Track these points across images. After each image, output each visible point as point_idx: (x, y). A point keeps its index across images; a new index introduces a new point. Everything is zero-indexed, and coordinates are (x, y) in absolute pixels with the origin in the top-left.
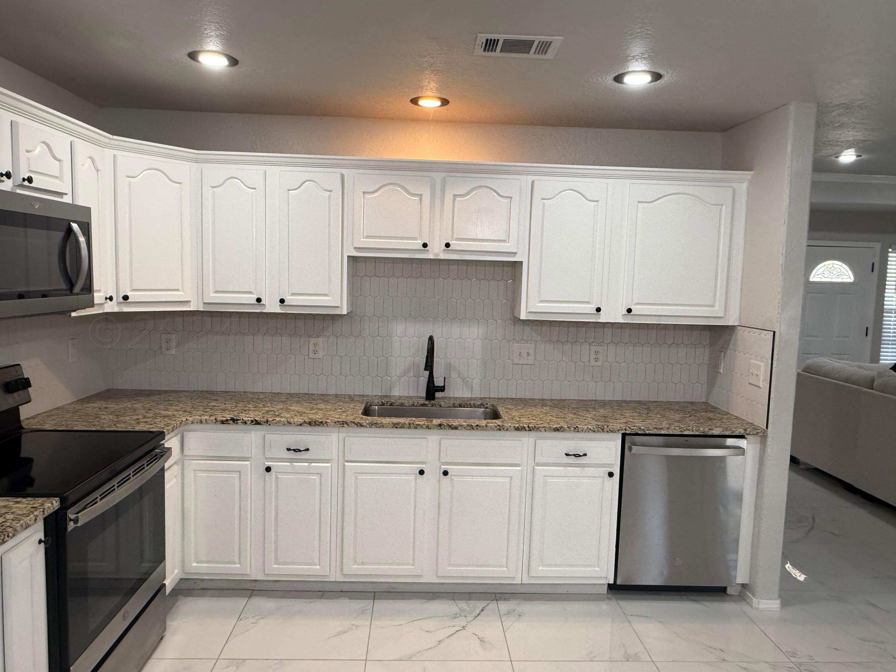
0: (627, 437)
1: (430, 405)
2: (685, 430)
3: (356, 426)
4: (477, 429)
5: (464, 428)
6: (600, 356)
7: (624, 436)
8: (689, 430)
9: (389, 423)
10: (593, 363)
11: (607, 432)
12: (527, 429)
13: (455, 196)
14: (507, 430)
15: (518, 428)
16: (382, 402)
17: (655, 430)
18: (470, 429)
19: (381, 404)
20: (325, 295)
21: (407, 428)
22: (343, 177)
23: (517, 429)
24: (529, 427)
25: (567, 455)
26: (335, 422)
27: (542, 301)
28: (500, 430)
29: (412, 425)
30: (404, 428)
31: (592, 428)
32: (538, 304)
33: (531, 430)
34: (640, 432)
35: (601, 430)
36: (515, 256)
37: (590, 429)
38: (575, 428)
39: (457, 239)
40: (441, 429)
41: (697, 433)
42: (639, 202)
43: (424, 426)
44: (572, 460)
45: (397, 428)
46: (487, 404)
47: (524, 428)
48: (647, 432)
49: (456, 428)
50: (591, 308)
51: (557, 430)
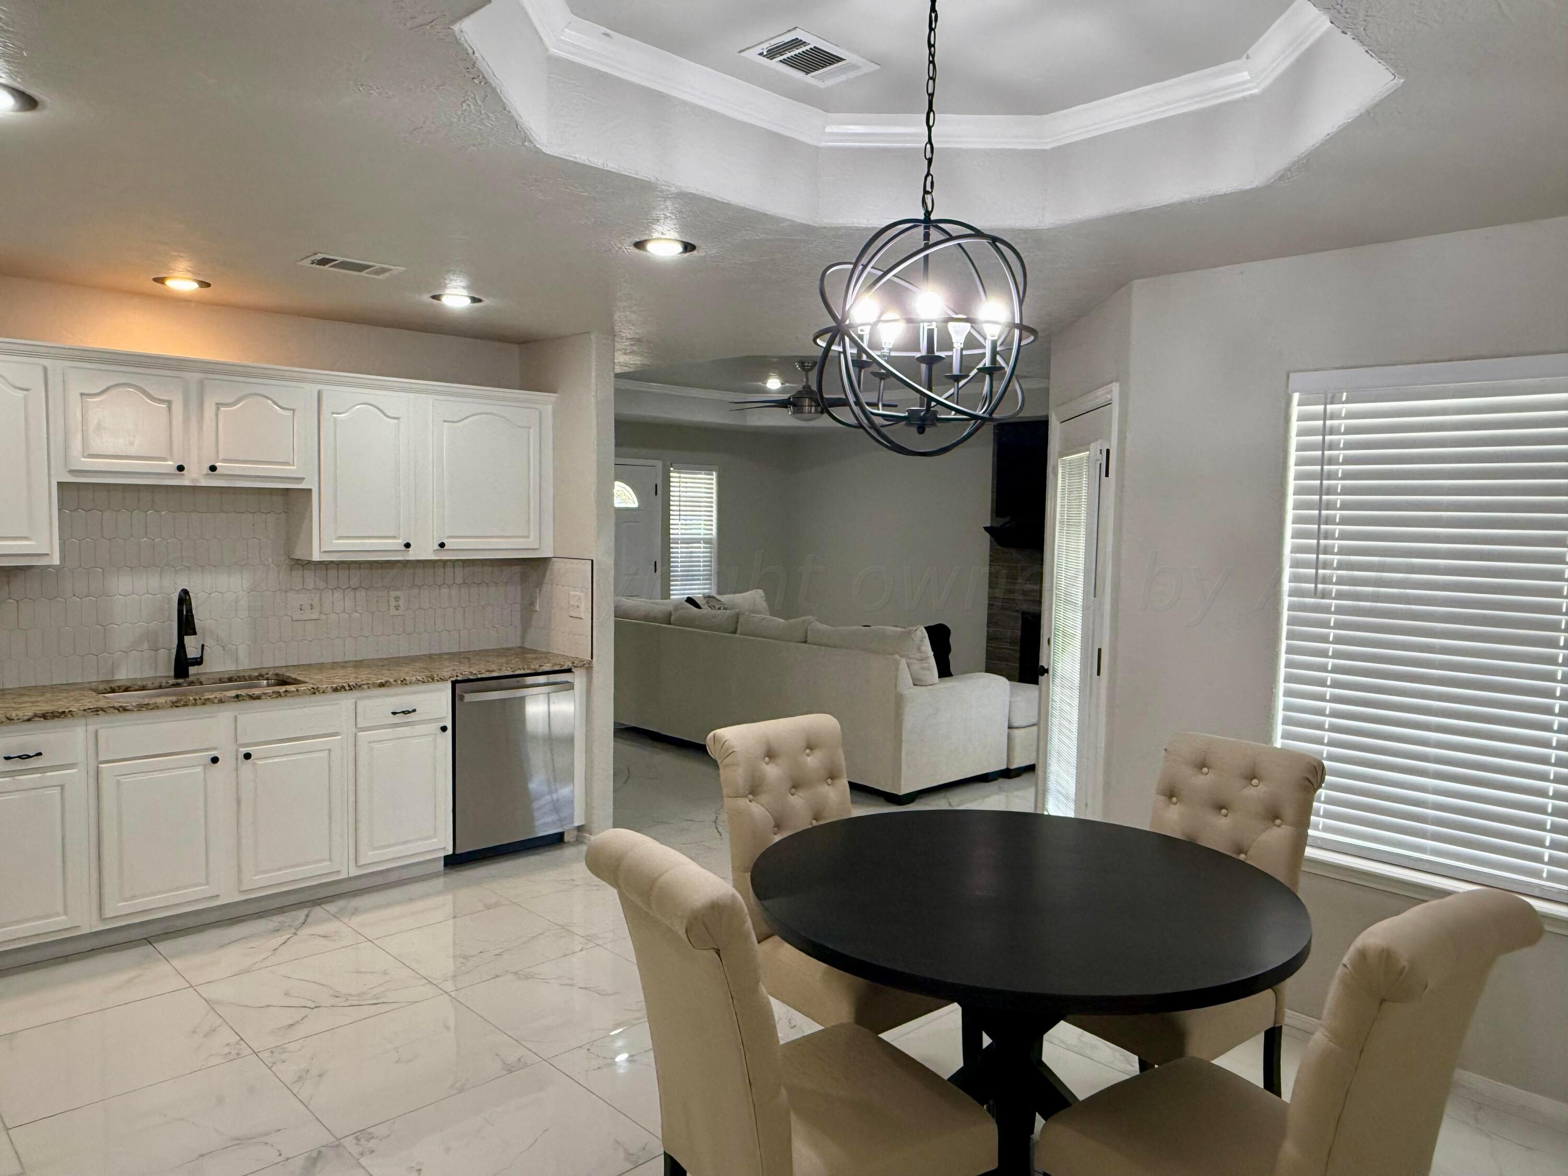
0: (457, 685)
2: (516, 670)
3: (117, 711)
4: (286, 695)
5: (270, 696)
6: (401, 603)
7: (454, 683)
8: (520, 669)
9: (166, 702)
10: (393, 611)
11: (438, 681)
12: (347, 688)
13: (218, 405)
14: (323, 692)
15: (336, 688)
16: (111, 688)
17: (488, 673)
18: (277, 697)
19: (110, 690)
20: (26, 538)
21: (192, 705)
22: (45, 370)
23: (336, 690)
24: (349, 686)
25: (394, 713)
26: (85, 710)
27: (340, 538)
28: (314, 693)
29: (199, 702)
30: (187, 705)
31: (421, 679)
32: (334, 541)
33: (352, 689)
34: (472, 677)
35: (431, 680)
36: (302, 483)
37: (419, 681)
38: (402, 681)
39: (224, 461)
40: (239, 701)
41: (529, 671)
42: (445, 421)
43: (216, 701)
44: (399, 719)
45: (177, 706)
46: (267, 674)
47: (343, 687)
48: (480, 676)
49: (258, 698)
50: (399, 543)
51: (382, 685)
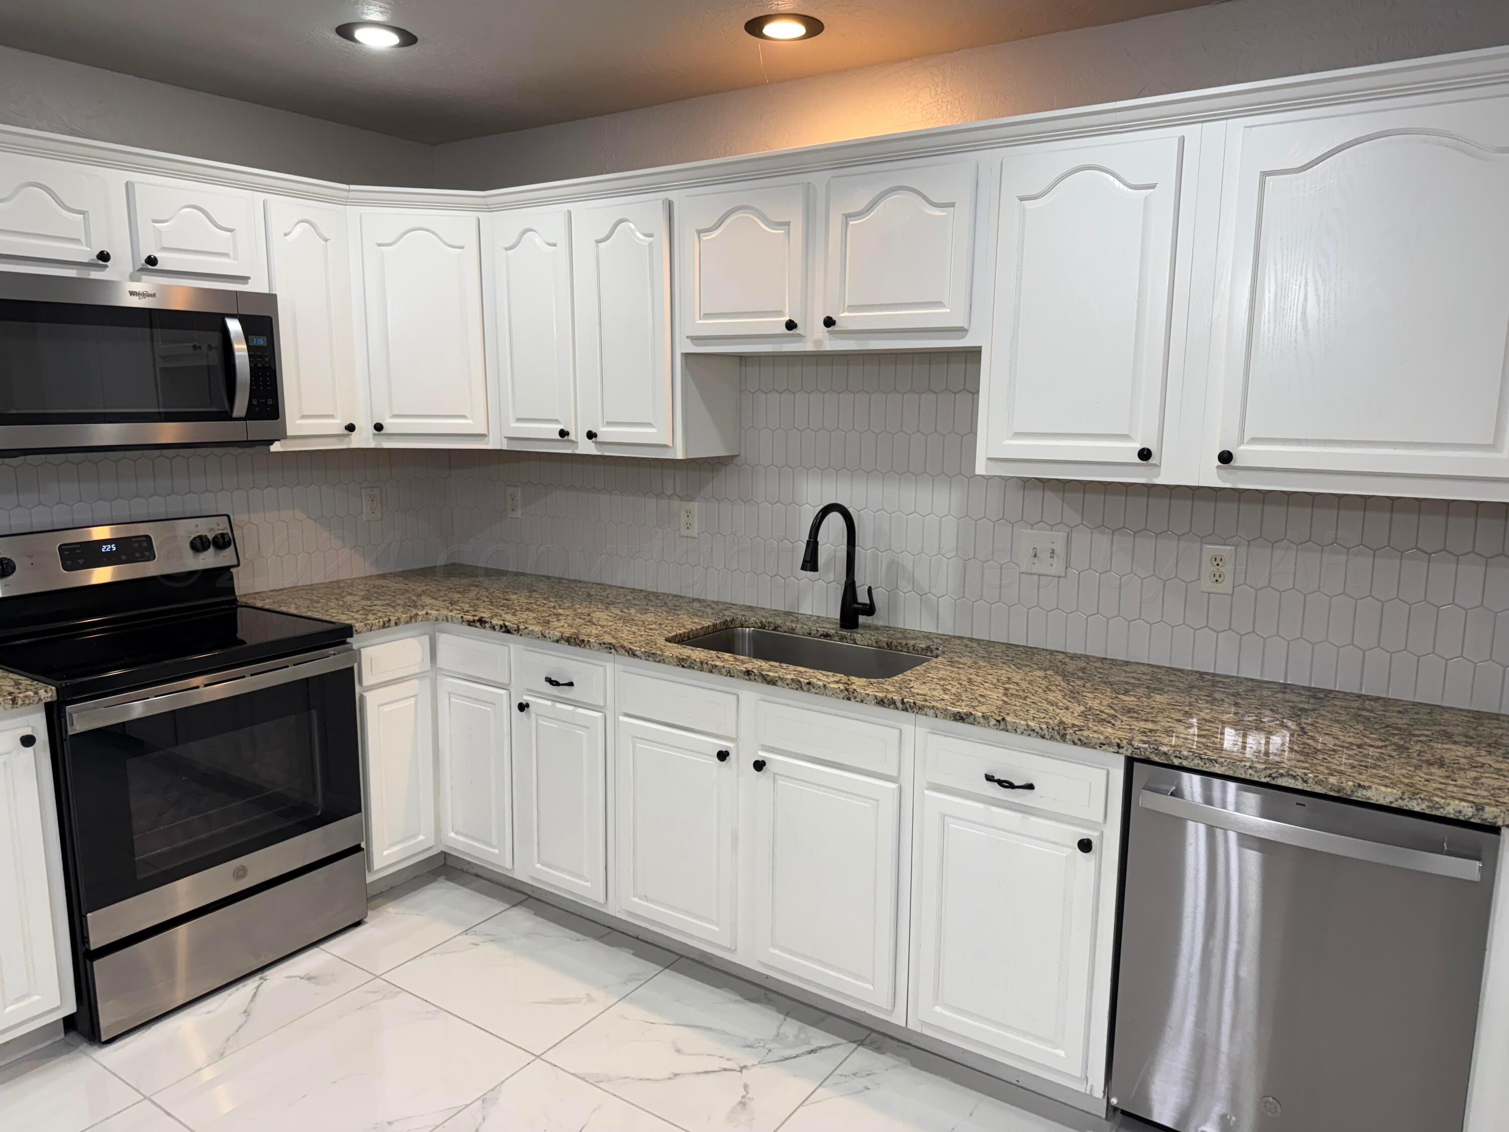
0: (1136, 764)
1: (836, 638)
2: (1282, 775)
3: (627, 654)
4: (809, 691)
5: (788, 684)
6: (1227, 569)
7: (1130, 762)
8: (1294, 777)
9: (672, 657)
10: (1206, 584)
11: (1075, 744)
12: (899, 705)
13: (848, 217)
14: (862, 701)
15: (882, 701)
17: (1196, 761)
18: (797, 689)
20: (649, 425)
21: (697, 670)
22: (670, 205)
23: (881, 702)
24: (903, 702)
25: (989, 778)
26: (600, 644)
27: (1018, 435)
28: (849, 699)
29: (705, 666)
30: (693, 668)
31: (1037, 729)
32: (1007, 442)
33: (907, 710)
34: (1157, 759)
35: (1058, 737)
36: (964, 337)
37: (1033, 730)
38: (998, 721)
39: (853, 308)
40: (750, 680)
41: (1318, 789)
43: (724, 671)
45: (683, 667)
47: (894, 703)
48: (1176, 762)
49: (772, 682)
50: (1129, 450)
51: (959, 718)
